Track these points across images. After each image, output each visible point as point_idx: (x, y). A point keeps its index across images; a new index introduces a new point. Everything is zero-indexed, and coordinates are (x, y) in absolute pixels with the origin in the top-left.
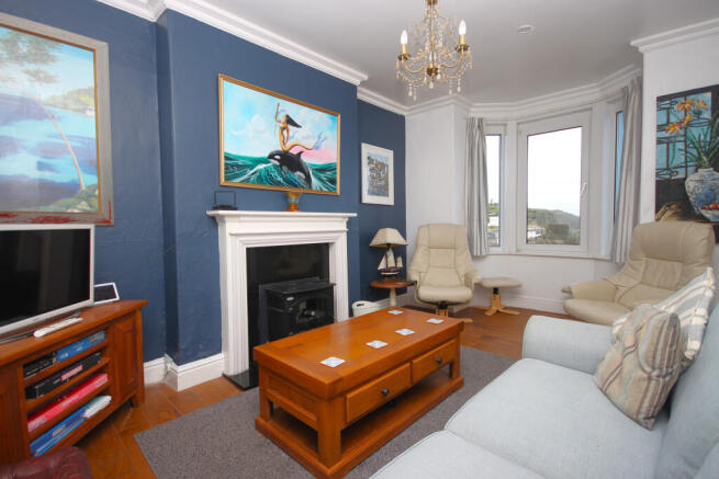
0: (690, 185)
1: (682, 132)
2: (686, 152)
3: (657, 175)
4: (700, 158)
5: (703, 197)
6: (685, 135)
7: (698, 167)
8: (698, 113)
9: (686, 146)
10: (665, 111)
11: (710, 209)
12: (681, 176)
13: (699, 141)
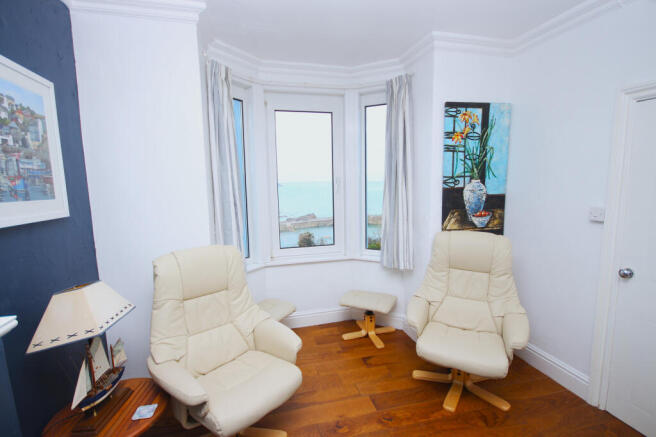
0: (467, 195)
1: (463, 143)
2: (465, 163)
3: (445, 182)
4: (472, 170)
5: (473, 206)
6: (464, 146)
7: (472, 178)
8: (473, 127)
9: (465, 157)
10: (452, 119)
11: (478, 216)
12: (461, 185)
13: (473, 154)
